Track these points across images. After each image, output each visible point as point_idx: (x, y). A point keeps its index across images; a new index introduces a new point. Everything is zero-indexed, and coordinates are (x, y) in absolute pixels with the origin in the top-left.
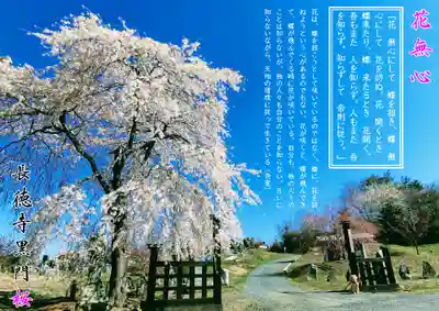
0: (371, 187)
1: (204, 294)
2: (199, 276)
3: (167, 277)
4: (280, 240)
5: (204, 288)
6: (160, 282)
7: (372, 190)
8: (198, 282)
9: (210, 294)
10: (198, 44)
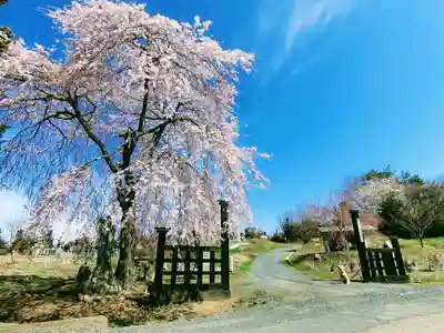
0: (371, 181)
1: (212, 280)
2: (206, 261)
3: (175, 261)
4: (281, 231)
5: (212, 274)
6: (167, 267)
7: (372, 184)
8: (206, 267)
9: (218, 280)
10: (209, 22)
